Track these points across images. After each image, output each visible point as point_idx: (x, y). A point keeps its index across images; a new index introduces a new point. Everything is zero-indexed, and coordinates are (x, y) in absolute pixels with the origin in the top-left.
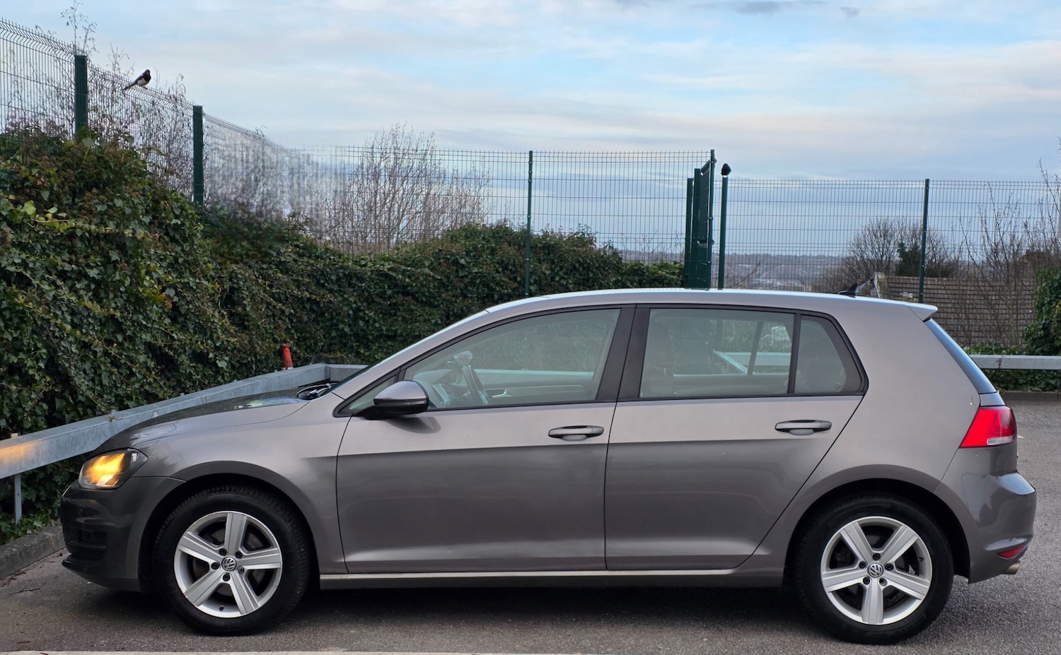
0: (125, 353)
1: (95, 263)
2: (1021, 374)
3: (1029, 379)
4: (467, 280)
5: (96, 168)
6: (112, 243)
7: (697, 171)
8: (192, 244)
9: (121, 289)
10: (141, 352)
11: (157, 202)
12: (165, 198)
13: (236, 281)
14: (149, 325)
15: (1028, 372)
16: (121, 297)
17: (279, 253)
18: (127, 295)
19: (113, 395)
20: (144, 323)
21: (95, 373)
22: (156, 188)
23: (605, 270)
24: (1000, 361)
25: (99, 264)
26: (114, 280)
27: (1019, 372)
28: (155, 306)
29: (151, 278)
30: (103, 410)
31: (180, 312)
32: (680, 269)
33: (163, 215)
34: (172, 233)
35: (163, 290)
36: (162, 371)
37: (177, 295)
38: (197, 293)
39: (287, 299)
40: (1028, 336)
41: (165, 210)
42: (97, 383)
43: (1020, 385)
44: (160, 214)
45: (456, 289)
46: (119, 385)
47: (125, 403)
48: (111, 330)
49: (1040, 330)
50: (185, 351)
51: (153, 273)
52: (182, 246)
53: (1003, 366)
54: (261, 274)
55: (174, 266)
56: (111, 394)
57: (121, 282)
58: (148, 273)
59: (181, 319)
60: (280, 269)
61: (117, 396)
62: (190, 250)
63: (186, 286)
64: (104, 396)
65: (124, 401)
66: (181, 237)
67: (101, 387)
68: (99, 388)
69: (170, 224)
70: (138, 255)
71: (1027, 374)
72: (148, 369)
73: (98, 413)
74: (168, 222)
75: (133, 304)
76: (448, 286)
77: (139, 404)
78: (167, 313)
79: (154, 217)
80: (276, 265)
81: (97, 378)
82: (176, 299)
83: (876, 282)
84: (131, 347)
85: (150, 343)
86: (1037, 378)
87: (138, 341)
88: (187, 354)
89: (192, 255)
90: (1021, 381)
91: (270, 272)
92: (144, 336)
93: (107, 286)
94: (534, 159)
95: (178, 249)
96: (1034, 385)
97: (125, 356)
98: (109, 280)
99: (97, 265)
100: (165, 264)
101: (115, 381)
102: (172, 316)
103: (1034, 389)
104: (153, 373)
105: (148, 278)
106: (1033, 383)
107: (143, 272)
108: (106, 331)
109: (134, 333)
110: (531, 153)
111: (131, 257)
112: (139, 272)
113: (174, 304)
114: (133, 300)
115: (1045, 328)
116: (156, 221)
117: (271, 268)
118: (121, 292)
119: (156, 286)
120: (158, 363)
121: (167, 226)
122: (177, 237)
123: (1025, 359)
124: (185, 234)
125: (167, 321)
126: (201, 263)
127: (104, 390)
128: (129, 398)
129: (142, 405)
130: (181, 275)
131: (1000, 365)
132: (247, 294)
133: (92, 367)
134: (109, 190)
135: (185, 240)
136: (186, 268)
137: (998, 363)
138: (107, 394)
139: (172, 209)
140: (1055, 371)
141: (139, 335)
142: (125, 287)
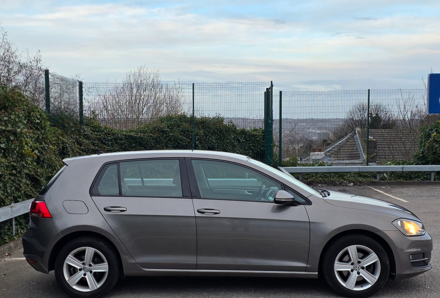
0: (17, 178)
1: (3, 141)
2: (413, 173)
3: (416, 175)
4: (167, 139)
5: (3, 101)
6: (11, 133)
7: (267, 89)
8: (45, 130)
9: (15, 152)
10: (24, 178)
11: (29, 113)
12: (33, 111)
13: (65, 144)
14: (28, 166)
15: (416, 172)
16: (15, 155)
17: (84, 131)
18: (17, 153)
19: (12, 196)
20: (25, 165)
21: (4, 187)
22: (29, 107)
23: (229, 133)
24: (403, 168)
25: (5, 141)
26: (12, 148)
27: (412, 172)
28: (29, 158)
29: (28, 146)
30: (8, 203)
31: (40, 160)
32: (263, 131)
33: (32, 119)
34: (36, 126)
35: (33, 151)
36: (33, 185)
37: (39, 152)
38: (48, 151)
39: (89, 150)
40: (416, 156)
41: (33, 116)
42: (5, 192)
43: (412, 178)
44: (31, 118)
45: (163, 143)
46: (15, 192)
47: (18, 200)
48: (11, 169)
49: (421, 153)
50: (43, 176)
51: (29, 144)
52: (40, 131)
53: (404, 170)
54: (76, 140)
55: (37, 140)
56: (11, 196)
57: (15, 149)
58: (26, 144)
59: (41, 163)
60: (85, 137)
61: (14, 197)
62: (44, 133)
63: (43, 148)
64: (9, 197)
65: (17, 199)
66: (40, 128)
67: (7, 193)
68: (6, 194)
69: (35, 122)
70: (21, 136)
71: (415, 173)
72: (28, 185)
73: (6, 204)
74: (35, 121)
75: (20, 157)
76: (159, 142)
77: (24, 200)
78: (35, 160)
79: (29, 120)
80: (83, 136)
81: (5, 189)
82: (39, 154)
83: (356, 132)
84: (19, 176)
85: (28, 173)
86: (420, 175)
87: (23, 173)
88: (44, 177)
89: (45, 135)
90: (413, 176)
91: (80, 139)
92: (25, 171)
93: (9, 151)
94: (195, 87)
95: (39, 132)
96: (418, 178)
97: (17, 179)
98: (10, 148)
99: (4, 142)
100: (33, 140)
101: (13, 190)
102: (37, 161)
103: (418, 180)
104: (30, 186)
105: (26, 146)
106: (418, 177)
107: (24, 143)
108: (9, 169)
109: (20, 170)
110: (193, 84)
111: (19, 138)
112: (22, 144)
113: (38, 156)
114: (20, 155)
115: (423, 153)
116: (29, 122)
117: (81, 138)
118: (15, 153)
119: (30, 149)
120: (32, 181)
121: (34, 123)
122: (39, 127)
123: (414, 167)
124: (42, 126)
125: (35, 164)
126: (49, 138)
127: (8, 195)
128: (19, 197)
129: (25, 200)
130: (41, 144)
131: (403, 170)
132: (70, 149)
133: (3, 185)
134: (9, 110)
135: (42, 128)
136: (43, 141)
137: (402, 169)
138: (10, 196)
139: (36, 115)
140: (427, 171)
141: (23, 170)
142: (16, 151)
